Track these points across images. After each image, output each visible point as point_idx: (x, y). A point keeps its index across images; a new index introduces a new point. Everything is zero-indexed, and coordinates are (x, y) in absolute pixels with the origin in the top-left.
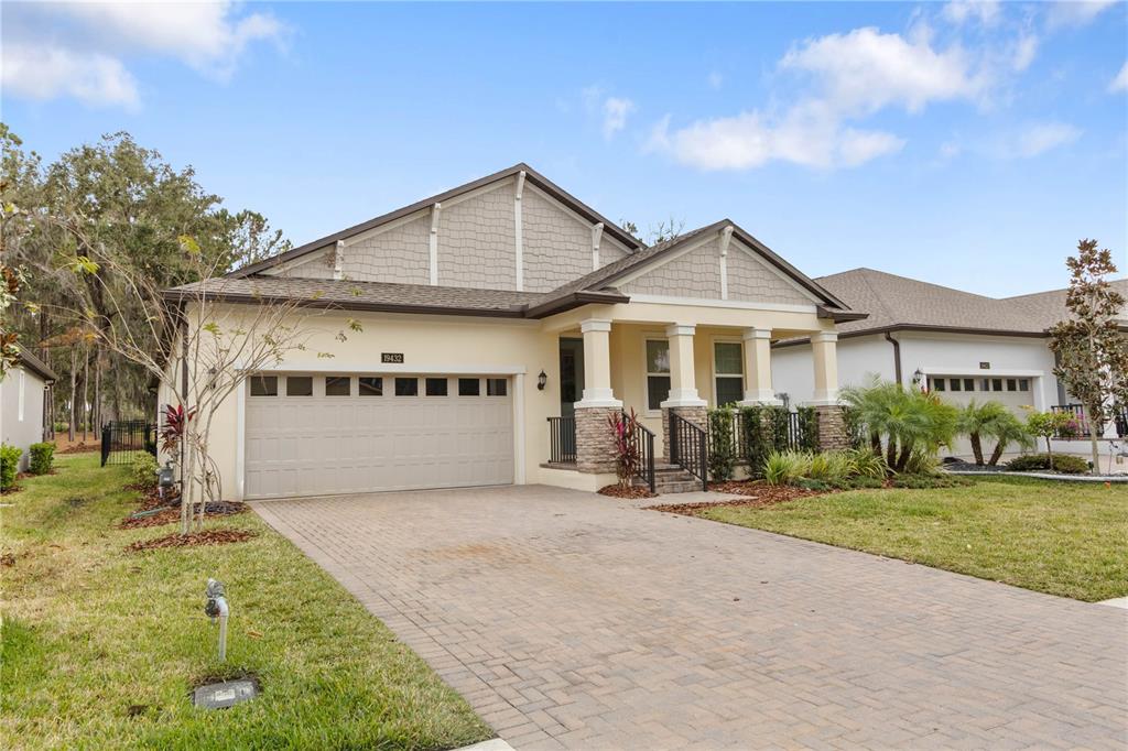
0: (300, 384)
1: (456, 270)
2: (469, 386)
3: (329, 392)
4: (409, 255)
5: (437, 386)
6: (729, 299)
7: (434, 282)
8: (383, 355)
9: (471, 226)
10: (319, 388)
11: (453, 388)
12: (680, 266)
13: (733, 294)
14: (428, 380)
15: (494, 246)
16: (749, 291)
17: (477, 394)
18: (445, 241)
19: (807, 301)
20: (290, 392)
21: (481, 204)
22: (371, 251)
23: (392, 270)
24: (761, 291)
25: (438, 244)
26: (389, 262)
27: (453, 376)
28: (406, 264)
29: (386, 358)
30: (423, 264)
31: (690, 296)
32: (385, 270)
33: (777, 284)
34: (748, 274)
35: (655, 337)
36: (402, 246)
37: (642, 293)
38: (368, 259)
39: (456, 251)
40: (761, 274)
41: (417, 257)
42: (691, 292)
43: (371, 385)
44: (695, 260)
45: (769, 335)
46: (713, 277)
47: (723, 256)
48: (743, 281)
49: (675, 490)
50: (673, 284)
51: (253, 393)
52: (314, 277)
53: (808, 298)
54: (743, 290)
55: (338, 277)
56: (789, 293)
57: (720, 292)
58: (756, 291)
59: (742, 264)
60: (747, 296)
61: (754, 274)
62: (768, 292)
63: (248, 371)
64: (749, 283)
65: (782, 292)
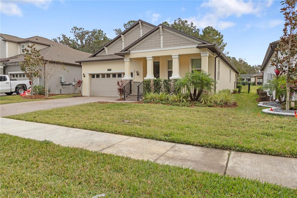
0: (98, 76)
3: (102, 77)
10: (100, 76)
13: (164, 46)
16: (171, 44)
17: (116, 77)
18: (126, 43)
20: (96, 77)
21: (133, 32)
22: (112, 48)
24: (175, 43)
25: (124, 44)
26: (115, 50)
28: (118, 49)
29: (108, 70)
30: (121, 49)
31: (151, 49)
32: (115, 52)
34: (171, 39)
35: (170, 59)
36: (118, 46)
38: (112, 50)
40: (176, 38)
44: (153, 38)
45: (177, 57)
46: (158, 42)
47: (162, 35)
48: (169, 41)
49: (132, 100)
50: (146, 46)
51: (92, 78)
52: (103, 54)
53: (194, 42)
54: (168, 44)
55: (107, 54)
56: (186, 42)
57: (160, 46)
58: (173, 43)
59: (169, 36)
60: (170, 46)
61: (173, 38)
62: (178, 43)
63: (89, 74)
64: (171, 41)
65: (184, 42)
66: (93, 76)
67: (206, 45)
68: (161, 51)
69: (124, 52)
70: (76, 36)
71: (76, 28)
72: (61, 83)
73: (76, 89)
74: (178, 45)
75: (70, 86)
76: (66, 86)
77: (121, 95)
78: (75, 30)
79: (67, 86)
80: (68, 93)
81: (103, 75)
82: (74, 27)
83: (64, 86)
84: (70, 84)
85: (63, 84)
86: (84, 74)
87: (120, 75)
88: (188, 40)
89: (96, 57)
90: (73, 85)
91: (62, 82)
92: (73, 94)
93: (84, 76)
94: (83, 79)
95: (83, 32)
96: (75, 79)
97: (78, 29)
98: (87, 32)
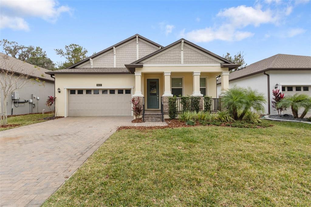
0: (80, 92)
1: (121, 63)
2: (120, 91)
3: (87, 93)
4: (109, 61)
5: (112, 91)
6: (184, 63)
7: (115, 67)
8: (97, 84)
9: (125, 52)
10: (84, 92)
11: (116, 92)
12: (166, 55)
13: (185, 62)
14: (110, 90)
15: (131, 56)
16: (192, 61)
17: (123, 93)
18: (118, 56)
19: (217, 62)
20: (78, 93)
22: (100, 60)
23: (105, 65)
24: (197, 60)
25: (116, 57)
26: (104, 63)
27: (116, 89)
28: (108, 63)
29: (98, 85)
30: (112, 63)
31: (169, 64)
32: (103, 65)
33: (204, 58)
34: (192, 55)
35: (174, 77)
36: (107, 59)
37: (153, 64)
38: (99, 63)
39: (121, 59)
40: (197, 55)
41: (111, 61)
42: (170, 62)
43: (96, 92)
44: (172, 52)
45: (200, 74)
46: (178, 57)
47: (182, 50)
48: (190, 58)
49: (153, 121)
50: (163, 60)
51: (71, 94)
52: (87, 67)
53: (217, 61)
54: (190, 60)
55: (92, 67)
56: (209, 60)
57: (181, 62)
58: (195, 60)
59: (190, 52)
60: (191, 62)
61: (195, 55)
62: (200, 60)
63: (67, 89)
64: (193, 58)
65: (206, 60)
66: (72, 92)
67: (230, 64)
68: (181, 67)
69: (137, 64)
70: (6, 49)
71: (6, 41)
72: (13, 100)
73: (34, 107)
74: (200, 62)
75: (26, 104)
76: (20, 104)
77: (136, 115)
78: (5, 43)
79: (22, 104)
80: (23, 114)
81: (88, 91)
82: (4, 40)
83: (16, 105)
84: (27, 101)
85: (15, 102)
86: (59, 89)
87: (128, 91)
88: (210, 59)
89: (75, 69)
90: (30, 103)
91: (16, 98)
92: (30, 114)
93: (60, 92)
94: (57, 95)
95: (16, 47)
96: (32, 95)
97: (8, 42)
98: (22, 46)
